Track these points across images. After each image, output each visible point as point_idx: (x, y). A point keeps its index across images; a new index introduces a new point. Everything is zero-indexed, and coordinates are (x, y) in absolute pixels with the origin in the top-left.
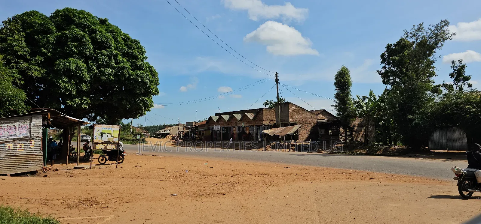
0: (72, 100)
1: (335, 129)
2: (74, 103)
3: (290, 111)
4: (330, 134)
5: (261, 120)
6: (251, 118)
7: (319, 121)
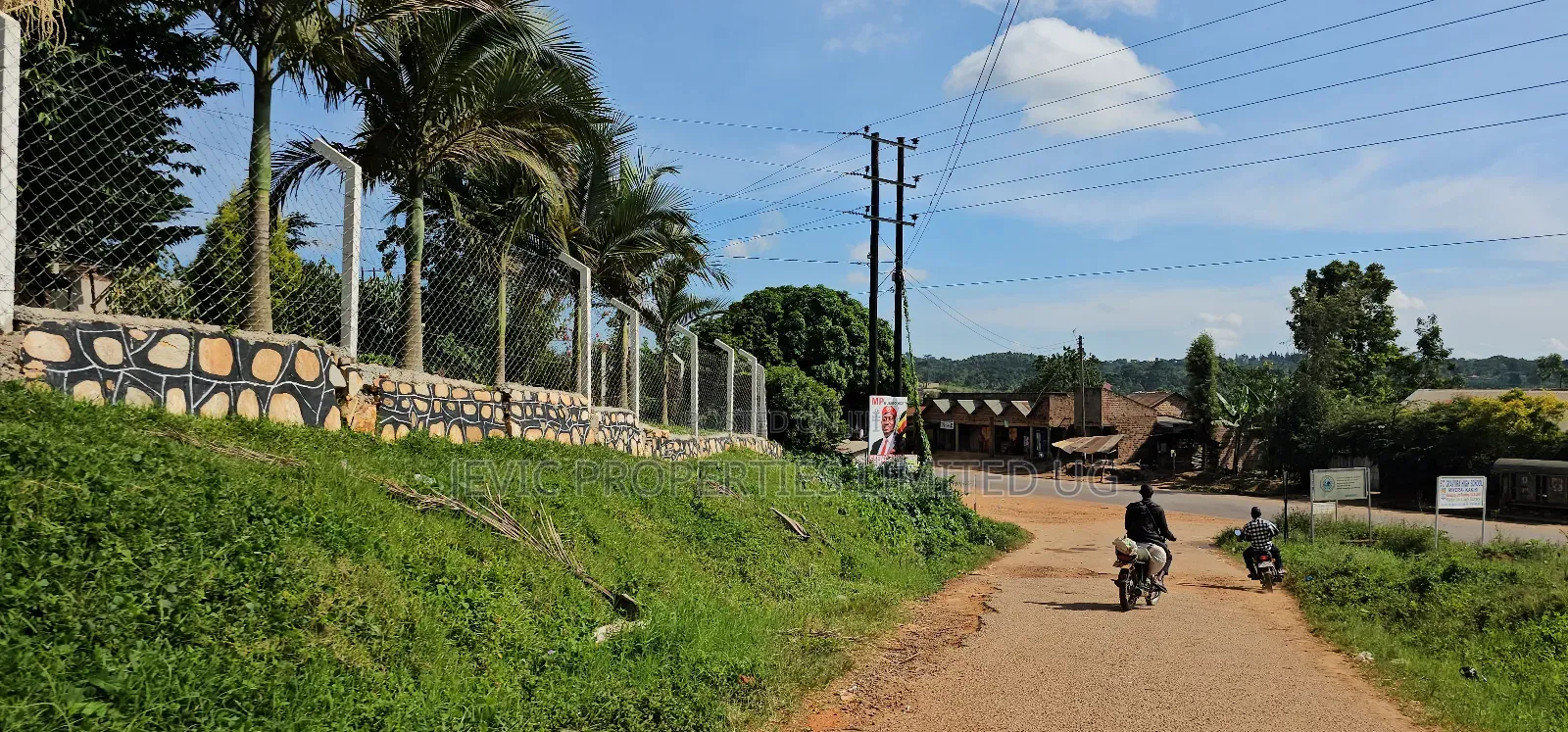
3: (1104, 405)
5: (1045, 418)
6: (1025, 413)
7: (1160, 419)
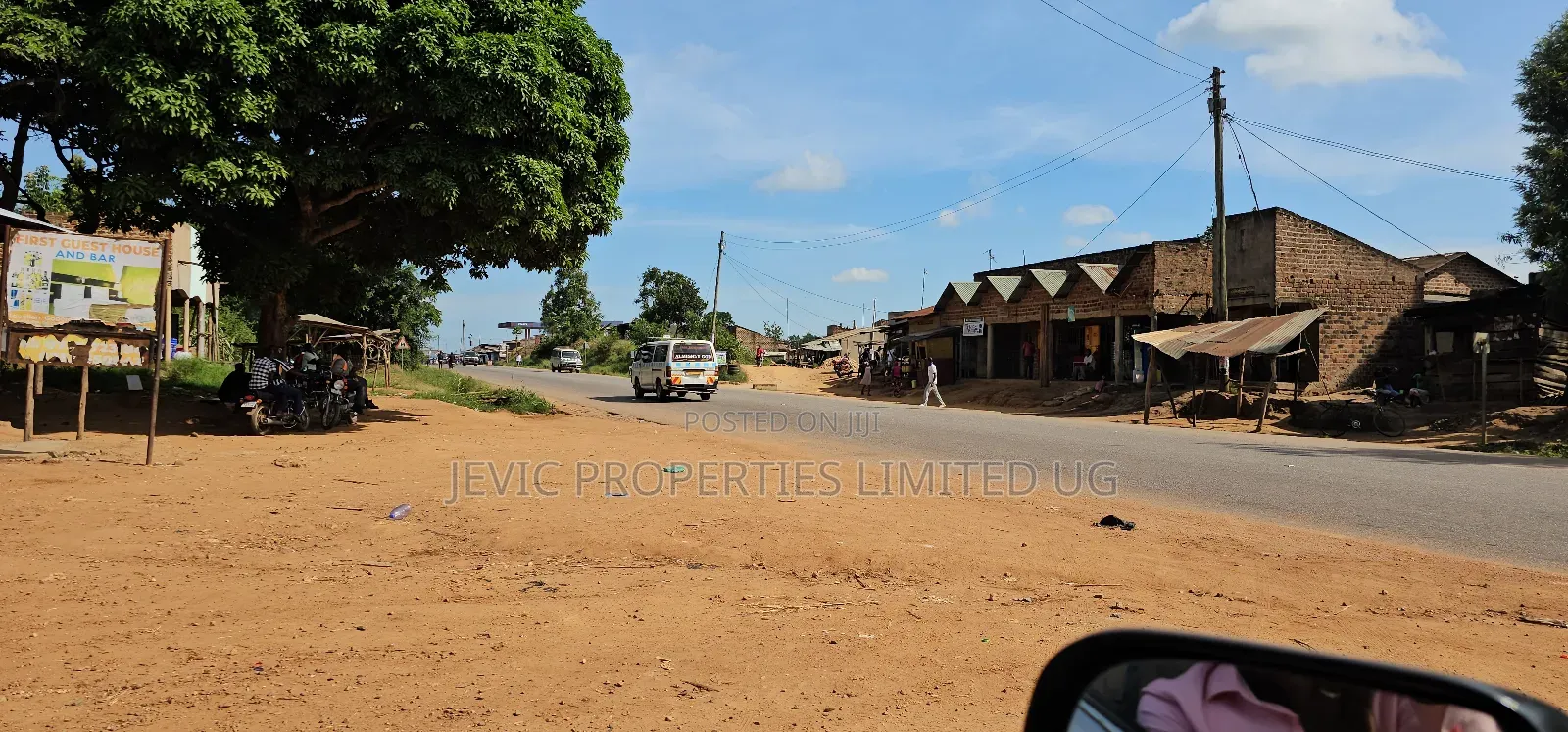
0: (201, 167)
1: (1514, 331)
2: (207, 175)
3: (1282, 250)
4: (1482, 351)
5: (1146, 294)
6: (1104, 286)
7: (1427, 298)
